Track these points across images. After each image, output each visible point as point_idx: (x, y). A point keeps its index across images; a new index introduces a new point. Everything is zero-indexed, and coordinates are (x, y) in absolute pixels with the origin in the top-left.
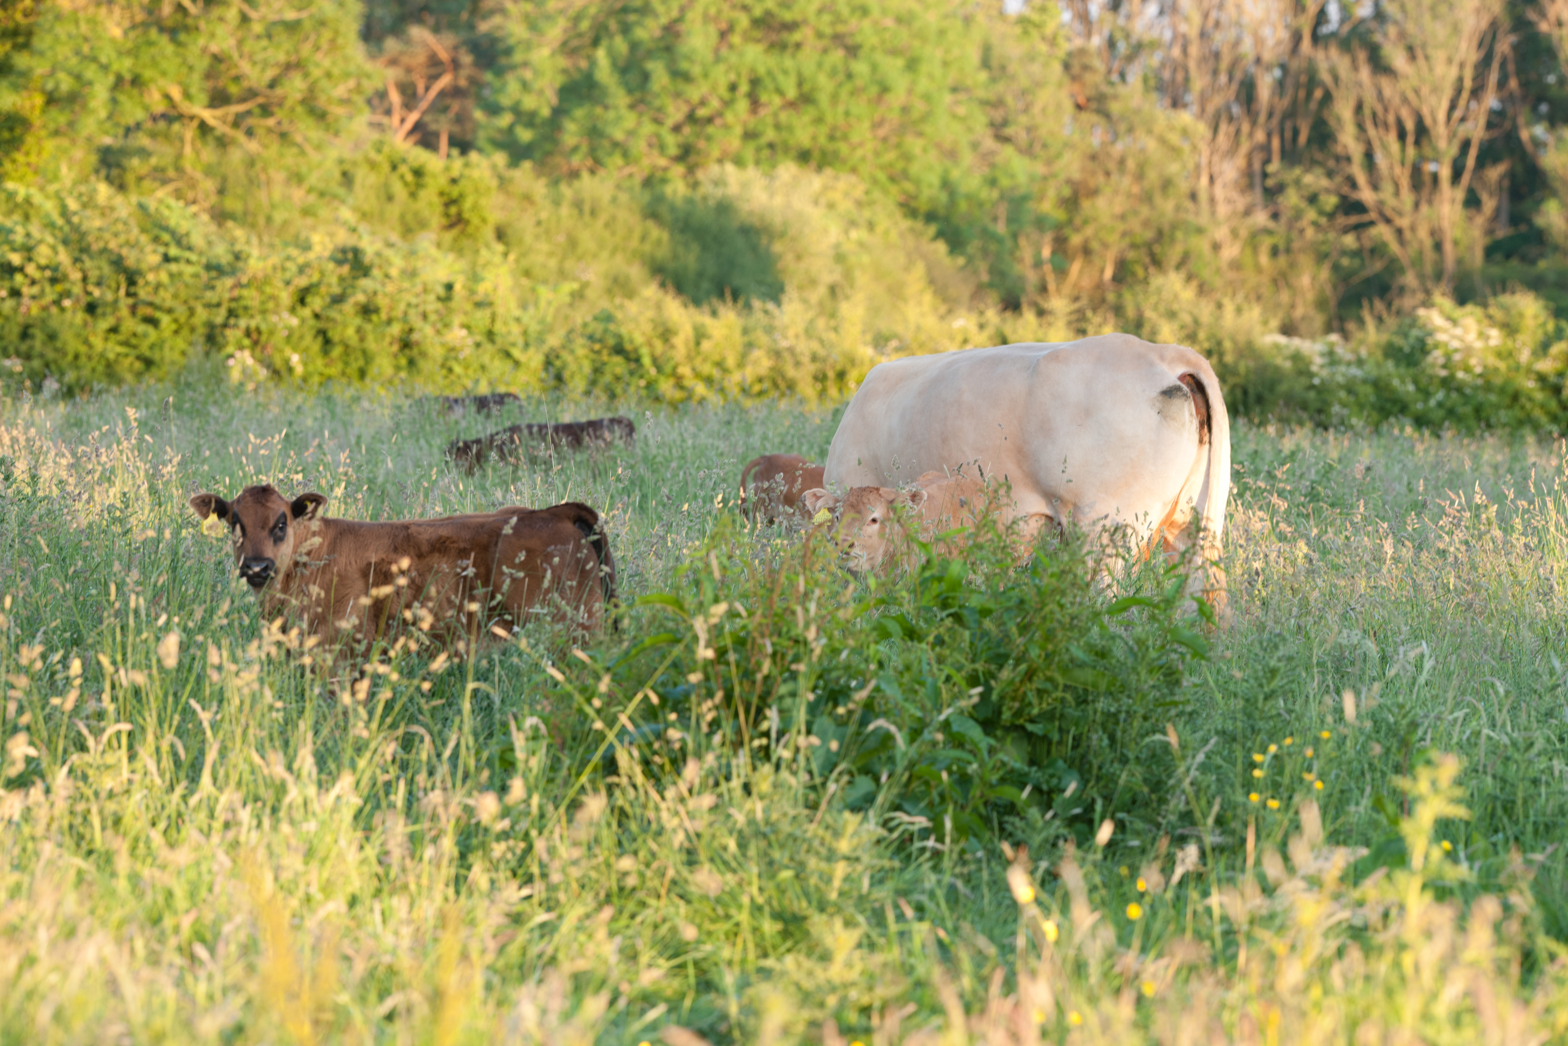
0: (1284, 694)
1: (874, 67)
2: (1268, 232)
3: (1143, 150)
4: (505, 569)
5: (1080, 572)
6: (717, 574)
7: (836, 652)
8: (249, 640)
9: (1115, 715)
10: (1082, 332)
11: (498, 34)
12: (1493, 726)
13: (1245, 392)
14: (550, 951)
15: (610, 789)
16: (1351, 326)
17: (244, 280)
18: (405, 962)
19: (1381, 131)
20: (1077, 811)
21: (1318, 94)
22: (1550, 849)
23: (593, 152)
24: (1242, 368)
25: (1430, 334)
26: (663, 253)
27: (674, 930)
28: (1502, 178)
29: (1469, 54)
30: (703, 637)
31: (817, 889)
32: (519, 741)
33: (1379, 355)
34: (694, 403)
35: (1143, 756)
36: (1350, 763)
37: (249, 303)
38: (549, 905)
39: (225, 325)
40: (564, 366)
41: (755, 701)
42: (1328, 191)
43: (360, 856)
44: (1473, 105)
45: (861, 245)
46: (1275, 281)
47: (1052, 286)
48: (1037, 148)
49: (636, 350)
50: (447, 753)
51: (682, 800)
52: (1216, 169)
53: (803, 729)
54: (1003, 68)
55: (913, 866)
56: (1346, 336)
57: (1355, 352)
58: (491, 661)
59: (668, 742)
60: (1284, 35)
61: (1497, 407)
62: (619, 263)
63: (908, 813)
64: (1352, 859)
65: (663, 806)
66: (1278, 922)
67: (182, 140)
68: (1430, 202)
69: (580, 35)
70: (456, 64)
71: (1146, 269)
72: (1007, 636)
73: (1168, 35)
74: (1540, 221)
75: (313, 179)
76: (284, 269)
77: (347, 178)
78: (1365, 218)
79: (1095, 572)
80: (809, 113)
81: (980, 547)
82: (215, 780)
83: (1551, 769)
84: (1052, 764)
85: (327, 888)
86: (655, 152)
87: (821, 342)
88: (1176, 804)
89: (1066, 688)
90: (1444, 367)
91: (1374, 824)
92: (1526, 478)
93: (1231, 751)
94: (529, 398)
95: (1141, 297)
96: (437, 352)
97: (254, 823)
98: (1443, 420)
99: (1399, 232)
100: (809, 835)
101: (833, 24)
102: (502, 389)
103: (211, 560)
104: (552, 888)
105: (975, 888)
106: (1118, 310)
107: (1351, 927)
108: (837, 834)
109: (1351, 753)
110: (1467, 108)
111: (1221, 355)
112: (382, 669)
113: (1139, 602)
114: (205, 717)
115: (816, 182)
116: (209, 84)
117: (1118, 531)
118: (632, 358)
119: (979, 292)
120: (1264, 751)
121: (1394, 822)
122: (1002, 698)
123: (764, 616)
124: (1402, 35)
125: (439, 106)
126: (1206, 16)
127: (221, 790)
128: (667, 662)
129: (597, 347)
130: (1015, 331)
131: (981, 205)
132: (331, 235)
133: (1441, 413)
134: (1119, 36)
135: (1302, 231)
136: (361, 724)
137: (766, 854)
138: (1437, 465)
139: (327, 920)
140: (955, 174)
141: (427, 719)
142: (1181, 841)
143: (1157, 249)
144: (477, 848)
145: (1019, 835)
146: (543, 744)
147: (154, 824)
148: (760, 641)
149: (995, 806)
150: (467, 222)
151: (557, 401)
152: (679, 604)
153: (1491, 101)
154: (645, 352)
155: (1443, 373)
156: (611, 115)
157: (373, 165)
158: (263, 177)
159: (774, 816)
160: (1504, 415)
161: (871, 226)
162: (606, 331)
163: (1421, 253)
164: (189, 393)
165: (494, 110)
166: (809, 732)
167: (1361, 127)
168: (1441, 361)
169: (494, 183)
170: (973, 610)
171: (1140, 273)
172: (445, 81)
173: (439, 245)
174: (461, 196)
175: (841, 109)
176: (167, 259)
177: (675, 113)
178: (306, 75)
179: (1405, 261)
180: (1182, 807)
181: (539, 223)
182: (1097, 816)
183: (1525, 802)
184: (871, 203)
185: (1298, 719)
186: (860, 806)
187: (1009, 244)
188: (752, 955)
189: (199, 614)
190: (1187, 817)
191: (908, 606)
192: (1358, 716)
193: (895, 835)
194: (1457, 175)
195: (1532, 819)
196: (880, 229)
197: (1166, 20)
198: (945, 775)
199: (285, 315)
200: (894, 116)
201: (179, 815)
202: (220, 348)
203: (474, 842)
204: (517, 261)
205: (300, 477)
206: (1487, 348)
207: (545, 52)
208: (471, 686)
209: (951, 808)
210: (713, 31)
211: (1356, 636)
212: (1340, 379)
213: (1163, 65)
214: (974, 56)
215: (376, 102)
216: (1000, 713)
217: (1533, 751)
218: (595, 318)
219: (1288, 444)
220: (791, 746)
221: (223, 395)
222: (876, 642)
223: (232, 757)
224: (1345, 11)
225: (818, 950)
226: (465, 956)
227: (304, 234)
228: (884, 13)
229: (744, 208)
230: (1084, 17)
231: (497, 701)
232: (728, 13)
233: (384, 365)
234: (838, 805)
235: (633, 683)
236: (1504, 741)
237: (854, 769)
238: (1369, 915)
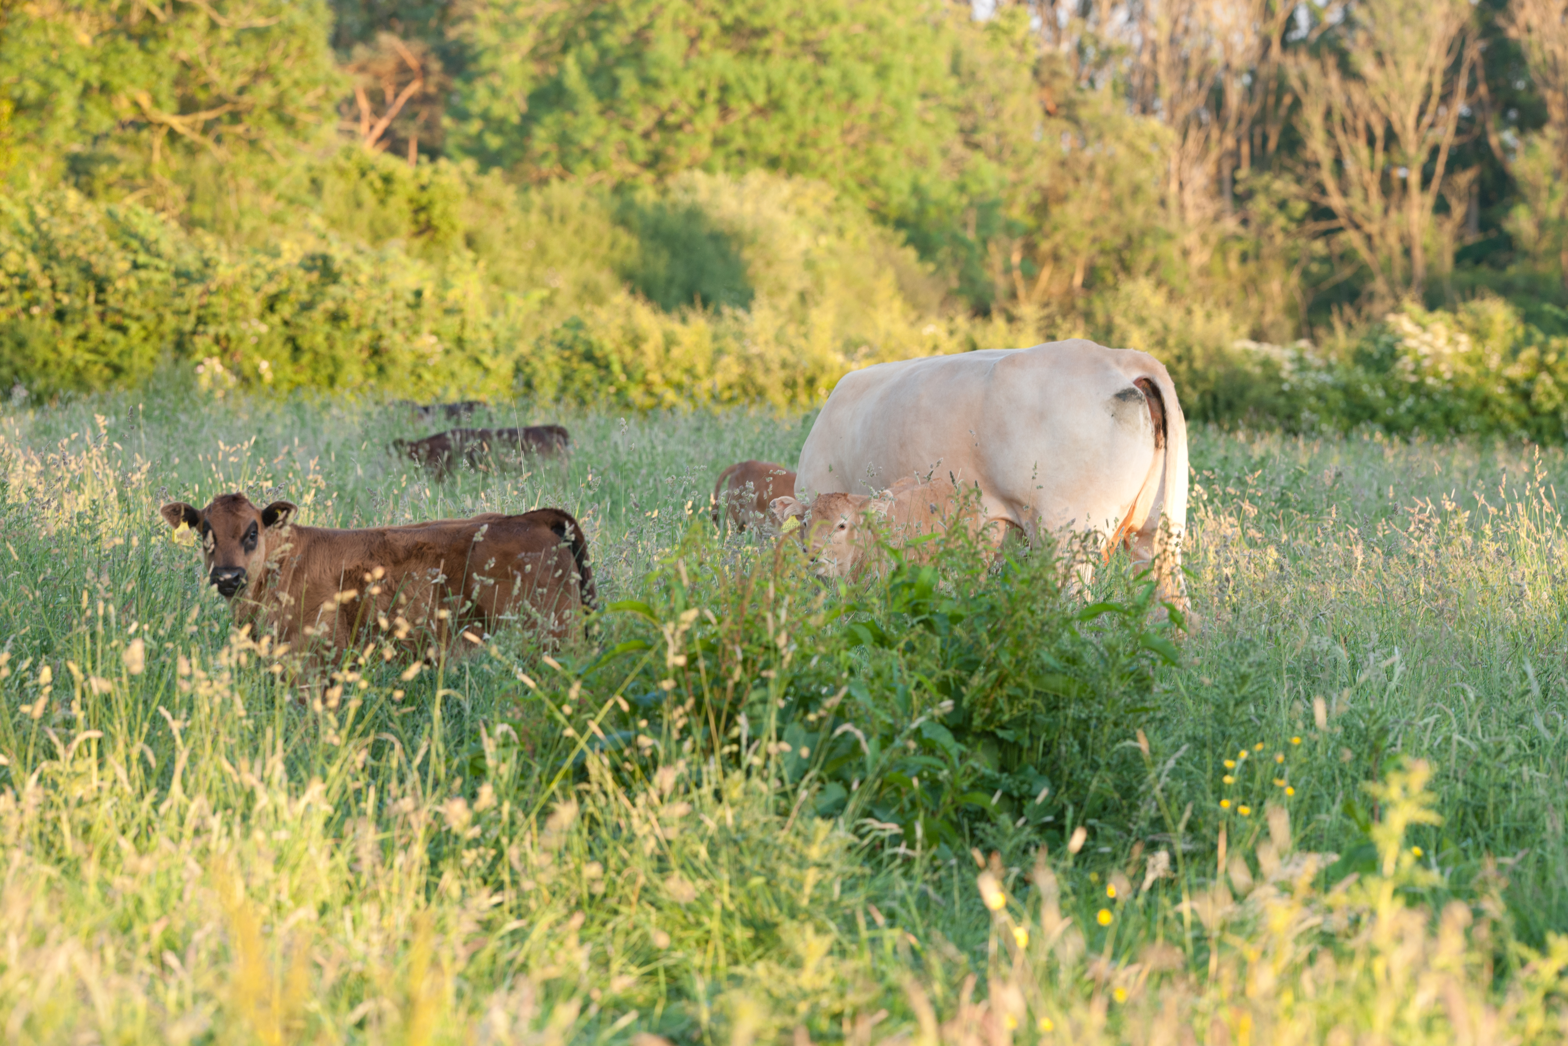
0: (1255, 700)
1: (845, 76)
2: (1238, 238)
3: (1112, 157)
4: (476, 576)
5: (1050, 577)
6: (686, 582)
7: (806, 658)
8: (219, 648)
9: (1086, 721)
10: (1052, 338)
11: (467, 41)
12: (1463, 732)
13: (1215, 398)
14: (520, 958)
15: (581, 796)
16: (1321, 332)
17: (213, 287)
18: (376, 969)
19: (1351, 138)
20: (1049, 818)
21: (1287, 100)
22: (1520, 855)
23: (562, 159)
24: (1212, 374)
25: (1400, 340)
26: (633, 259)
27: (645, 937)
28: (1471, 184)
29: (1438, 59)
30: (673, 644)
31: (788, 895)
32: (489, 746)
33: (1349, 361)
34: (663, 410)
35: (1114, 762)
36: (1320, 769)
37: (218, 310)
38: (520, 912)
39: (194, 333)
40: (534, 372)
41: (726, 707)
42: (1297, 197)
43: (330, 864)
44: (1443, 111)
45: (831, 252)
46: (1244, 288)
47: (1021, 292)
48: (1007, 155)
49: (606, 357)
50: (417, 761)
51: (652, 807)
52: (1185, 176)
53: (774, 736)
54: (972, 74)
55: (884, 872)
56: (1315, 341)
57: (1325, 358)
58: (461, 668)
59: (639, 749)
60: (1253, 41)
61: (1467, 413)
62: (590, 271)
63: (879, 820)
64: (1323, 865)
65: (634, 812)
66: (1249, 928)
67: (151, 148)
68: (1399, 208)
69: (549, 42)
70: (424, 71)
71: (1115, 274)
72: (977, 643)
73: (1137, 41)
74: (1509, 227)
75: (282, 186)
76: (253, 276)
77: (316, 186)
78: (1334, 224)
79: (1066, 578)
80: (778, 120)
81: (951, 554)
82: (185, 790)
83: (1520, 775)
84: (1022, 771)
85: (298, 896)
86: (624, 159)
87: (791, 348)
88: (1146, 811)
89: (1037, 694)
90: (1414, 372)
91: (1345, 830)
92: (1496, 484)
93: (1202, 757)
94: (499, 405)
95: (1110, 303)
96: (406, 359)
97: (225, 830)
98: (1413, 425)
99: (1369, 238)
100: (780, 841)
101: (802, 30)
102: (471, 397)
103: (181, 566)
104: (521, 895)
105: (947, 895)
106: (1088, 316)
107: (1323, 934)
108: (808, 841)
109: (1322, 759)
110: (1436, 114)
111: (1191, 361)
112: (351, 677)
113: (1110, 608)
114: (176, 726)
115: (784, 188)
116: (178, 91)
117: (1090, 536)
118: (602, 365)
119: (949, 298)
120: (1234, 756)
121: (1365, 828)
122: (973, 704)
123: (735, 622)
124: (1371, 41)
125: (409, 113)
126: (1175, 22)
127: (191, 798)
128: (638, 669)
129: (567, 354)
130: (984, 338)
131: (950, 211)
132: (301, 242)
133: (1410, 419)
134: (1088, 42)
135: (1271, 237)
136: (332, 732)
137: (737, 861)
138: (1407, 471)
139: (297, 927)
140: (925, 180)
141: (397, 726)
142: (1152, 847)
143: (1127, 255)
144: (448, 855)
145: (990, 841)
146: (515, 750)
147: (124, 832)
148: (729, 647)
149: (966, 812)
150: (436, 229)
151: (526, 408)
152: (649, 610)
153: (1460, 106)
154: (614, 359)
155: (1413, 379)
156: (580, 121)
157: (342, 172)
158: (232, 184)
159: (745, 823)
160: (1474, 421)
161: (840, 232)
162: (576, 338)
163: (1390, 259)
164: (159, 400)
165: (462, 116)
166: (779, 739)
167: (1330, 133)
168: (1410, 367)
169: (463, 190)
170: (943, 616)
171: (1110, 279)
172: (414, 88)
173: (408, 252)
174: (431, 203)
175: (810, 116)
176: (136, 266)
177: (645, 119)
178: (276, 83)
179: (1375, 268)
180: (1153, 813)
181: (508, 230)
182: (1068, 822)
183: (1496, 808)
184: (841, 210)
185: (1269, 725)
186: (831, 813)
187: (979, 250)
188: (722, 962)
189: (169, 622)
190: (1158, 823)
191: (878, 612)
192: (1329, 722)
193: (866, 841)
194: (1426, 181)
195: (1503, 824)
196: (850, 235)
197: (1135, 26)
198: (915, 782)
199: (255, 322)
200: (863, 122)
201: (150, 823)
202: (189, 355)
203: (445, 849)
204: (487, 268)
205: (269, 484)
206: (1457, 354)
207: (515, 58)
208: (441, 693)
209: (921, 814)
210: (682, 39)
211: (1326, 642)
212: (1309, 385)
213: (1132, 71)
214: (943, 61)
215: (345, 108)
216: (971, 719)
217: (1504, 757)
218: (565, 325)
219: (1258, 450)
220: (762, 752)
221: (193, 402)
222: (847, 649)
223: (202, 764)
224: (1315, 17)
225: (790, 957)
226: (435, 964)
227: (273, 241)
228: (854, 18)
229: (714, 214)
230: (1053, 24)
231: (467, 706)
232: (697, 19)
233: (353, 372)
234: (809, 812)
235: (604, 690)
236: (1474, 747)
237: (824, 775)
238: (1338, 922)
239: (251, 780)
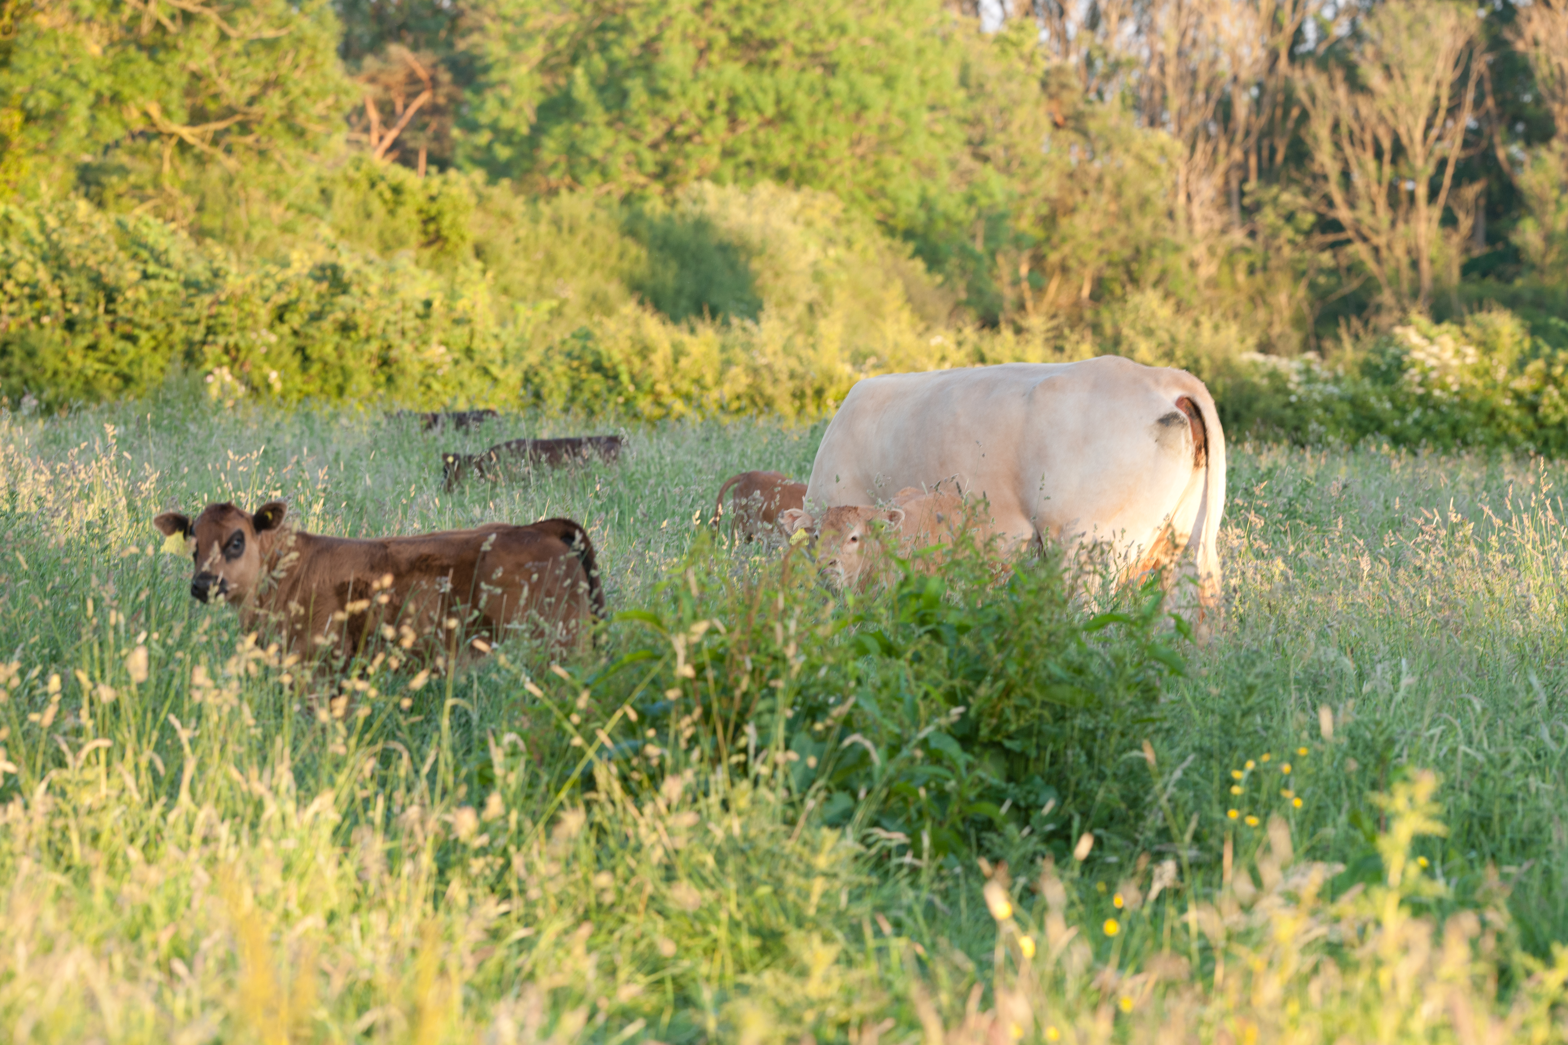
0: (1262, 711)
1: (852, 87)
2: (1246, 250)
3: (1120, 168)
4: (483, 586)
5: (1057, 588)
6: (695, 591)
7: (813, 668)
8: (227, 657)
9: (1093, 732)
10: (1060, 349)
11: (476, 52)
12: (1470, 743)
14: (528, 967)
15: (588, 805)
16: (1328, 344)
17: (223, 297)
18: (383, 977)
19: (1359, 150)
20: (1054, 827)
21: (1295, 112)
22: (1526, 866)
23: (571, 169)
24: (1219, 386)
25: (1407, 352)
26: (641, 270)
27: (652, 946)
28: (1478, 196)
29: (1445, 72)
30: (681, 654)
31: (795, 904)
32: (498, 756)
33: (1356, 372)
34: (672, 419)
35: (1121, 772)
36: (1327, 779)
37: (227, 320)
38: (528, 920)
39: (204, 342)
40: (543, 382)
41: (733, 717)
42: (1305, 209)
43: (338, 872)
44: (1450, 123)
45: (839, 262)
46: (1252, 299)
47: (1029, 305)
48: (1015, 165)
49: (614, 367)
50: (425, 769)
51: (660, 816)
52: (1193, 188)
53: (782, 745)
54: (981, 87)
55: (891, 882)
56: (1322, 353)
57: (1332, 369)
58: (469, 677)
59: (647, 759)
60: (1261, 54)
61: (1474, 425)
62: (598, 280)
63: (886, 829)
64: (1329, 875)
65: (641, 821)
66: (1255, 938)
67: (160, 157)
68: (1407, 221)
69: (558, 53)
70: (434, 82)
71: (1124, 287)
72: (985, 653)
73: (1145, 54)
74: (1516, 239)
75: (291, 196)
76: (262, 287)
77: (326, 195)
78: (1342, 236)
79: (1073, 589)
80: (789, 130)
81: (958, 564)
82: (193, 798)
83: (1526, 786)
84: (1029, 780)
85: (306, 904)
86: (633, 169)
87: (800, 359)
88: (1153, 821)
89: (1044, 704)
90: (1421, 385)
91: (1351, 841)
92: (1502, 496)
93: (1209, 768)
94: (507, 414)
95: (1118, 315)
96: (415, 369)
97: (233, 839)
98: (1420, 438)
99: (1376, 250)
100: (787, 851)
101: (811, 41)
102: (481, 406)
104: (530, 904)
105: (954, 904)
106: (1096, 328)
107: (1328, 944)
108: (815, 850)
109: (1328, 770)
110: (1444, 125)
112: (361, 685)
113: (1117, 619)
114: (185, 735)
115: (795, 200)
116: (188, 102)
117: (1096, 548)
118: (611, 376)
119: (957, 309)
120: (1241, 767)
121: (1371, 839)
122: (980, 714)
123: (743, 632)
124: (1379, 54)
125: (418, 124)
126: (1183, 35)
127: (199, 805)
128: (647, 679)
129: (575, 364)
130: (993, 349)
131: (959, 224)
132: (310, 252)
133: (1418, 431)
134: (1096, 54)
135: (1279, 249)
136: (340, 740)
137: (744, 870)
138: (1413, 483)
139: (305, 936)
140: (933, 191)
141: (404, 735)
142: (1158, 857)
143: (1134, 266)
144: (455, 864)
145: (997, 851)
146: (522, 761)
147: (132, 840)
148: (739, 657)
149: (973, 822)
150: (446, 240)
151: (535, 418)
152: (657, 620)
153: (1467, 119)
154: (623, 369)
155: (1420, 391)
156: (589, 133)
157: (352, 183)
158: (242, 195)
159: (753, 832)
160: (1480, 433)
161: (849, 244)
162: (584, 348)
163: (1397, 271)
164: (168, 410)
165: (472, 127)
166: (787, 748)
167: (1338, 146)
168: (1418, 379)
169: (473, 201)
170: (951, 627)
171: (1118, 290)
172: (424, 98)
173: (417, 263)
174: (440, 213)
175: (819, 127)
176: (146, 276)
177: (653, 131)
178: (285, 94)
179: (1382, 280)
180: (1159, 823)
181: (517, 241)
182: (1075, 830)
183: (1502, 818)
184: (849, 221)
185: (1275, 736)
186: (837, 823)
187: (987, 262)
188: (730, 970)
189: (178, 630)
190: (1164, 833)
191: (885, 623)
192: (1336, 733)
193: (873, 851)
194: (1433, 194)
195: (1508, 835)
196: (858, 247)
197: (1143, 39)
198: (922, 792)
199: (264, 332)
200: (872, 134)
201: (158, 831)
202: (199, 365)
203: (453, 858)
204: (495, 278)
205: (279, 493)
206: (1464, 366)
207: (524, 69)
208: (450, 702)
209: (928, 825)
210: (691, 49)
211: (1332, 654)
212: (1316, 396)
213: (1140, 83)
214: (952, 74)
215: (354, 119)
216: (977, 729)
217: (1510, 768)
218: (574, 336)
219: (1265, 462)
220: (770, 761)
221: (203, 412)
222: (855, 659)
223: (210, 773)
224: (1322, 29)
225: (795, 968)
226: (443, 972)
227: (284, 250)
228: (862, 32)
229: (723, 225)
230: (1061, 36)
231: (475, 717)
232: (706, 31)
233: (362, 382)
234: (816, 820)
235: (611, 699)
236: (1481, 758)
237: (832, 785)
238: (1346, 931)
239: (259, 788)
